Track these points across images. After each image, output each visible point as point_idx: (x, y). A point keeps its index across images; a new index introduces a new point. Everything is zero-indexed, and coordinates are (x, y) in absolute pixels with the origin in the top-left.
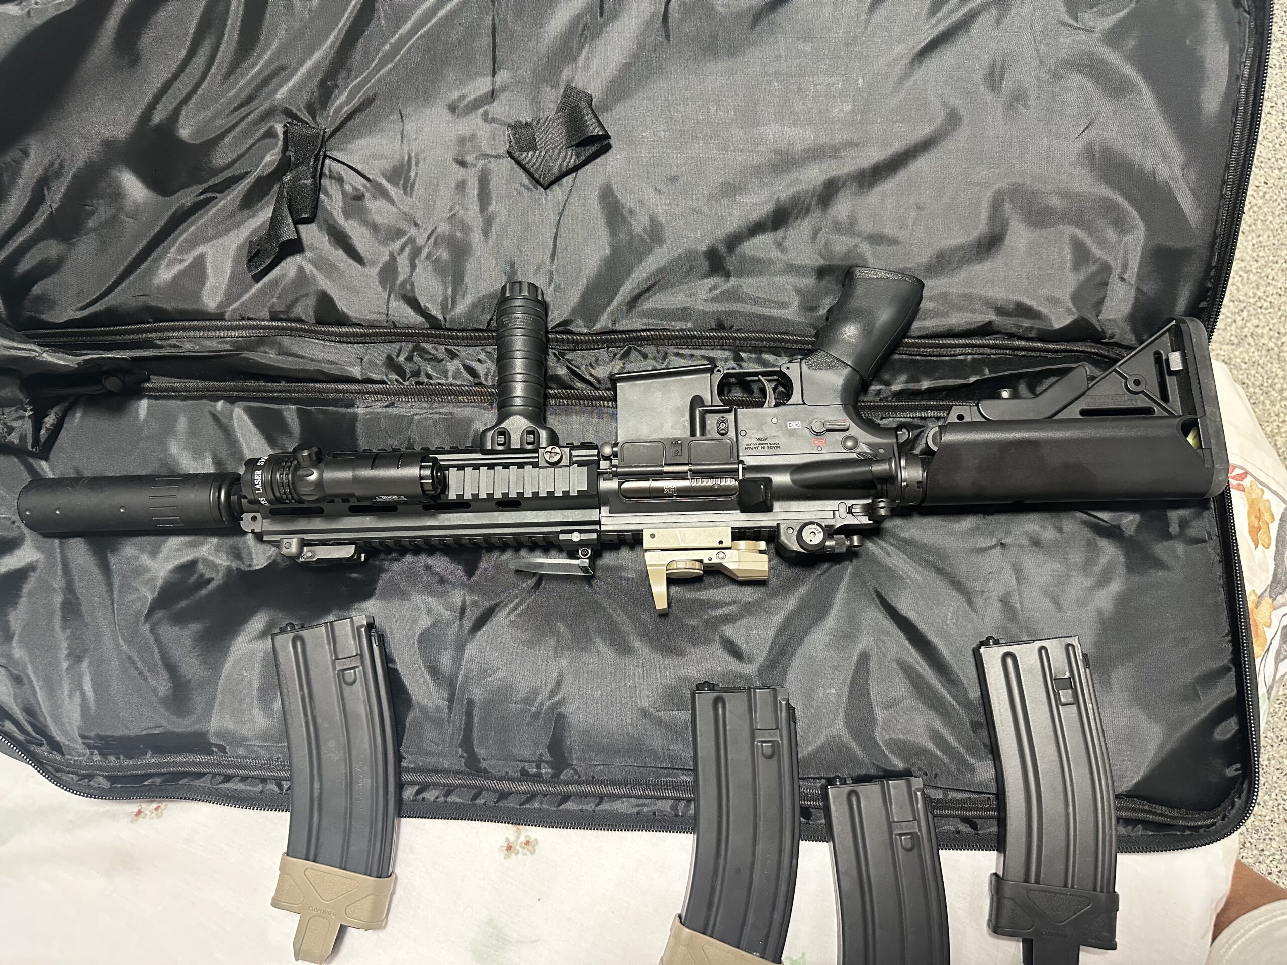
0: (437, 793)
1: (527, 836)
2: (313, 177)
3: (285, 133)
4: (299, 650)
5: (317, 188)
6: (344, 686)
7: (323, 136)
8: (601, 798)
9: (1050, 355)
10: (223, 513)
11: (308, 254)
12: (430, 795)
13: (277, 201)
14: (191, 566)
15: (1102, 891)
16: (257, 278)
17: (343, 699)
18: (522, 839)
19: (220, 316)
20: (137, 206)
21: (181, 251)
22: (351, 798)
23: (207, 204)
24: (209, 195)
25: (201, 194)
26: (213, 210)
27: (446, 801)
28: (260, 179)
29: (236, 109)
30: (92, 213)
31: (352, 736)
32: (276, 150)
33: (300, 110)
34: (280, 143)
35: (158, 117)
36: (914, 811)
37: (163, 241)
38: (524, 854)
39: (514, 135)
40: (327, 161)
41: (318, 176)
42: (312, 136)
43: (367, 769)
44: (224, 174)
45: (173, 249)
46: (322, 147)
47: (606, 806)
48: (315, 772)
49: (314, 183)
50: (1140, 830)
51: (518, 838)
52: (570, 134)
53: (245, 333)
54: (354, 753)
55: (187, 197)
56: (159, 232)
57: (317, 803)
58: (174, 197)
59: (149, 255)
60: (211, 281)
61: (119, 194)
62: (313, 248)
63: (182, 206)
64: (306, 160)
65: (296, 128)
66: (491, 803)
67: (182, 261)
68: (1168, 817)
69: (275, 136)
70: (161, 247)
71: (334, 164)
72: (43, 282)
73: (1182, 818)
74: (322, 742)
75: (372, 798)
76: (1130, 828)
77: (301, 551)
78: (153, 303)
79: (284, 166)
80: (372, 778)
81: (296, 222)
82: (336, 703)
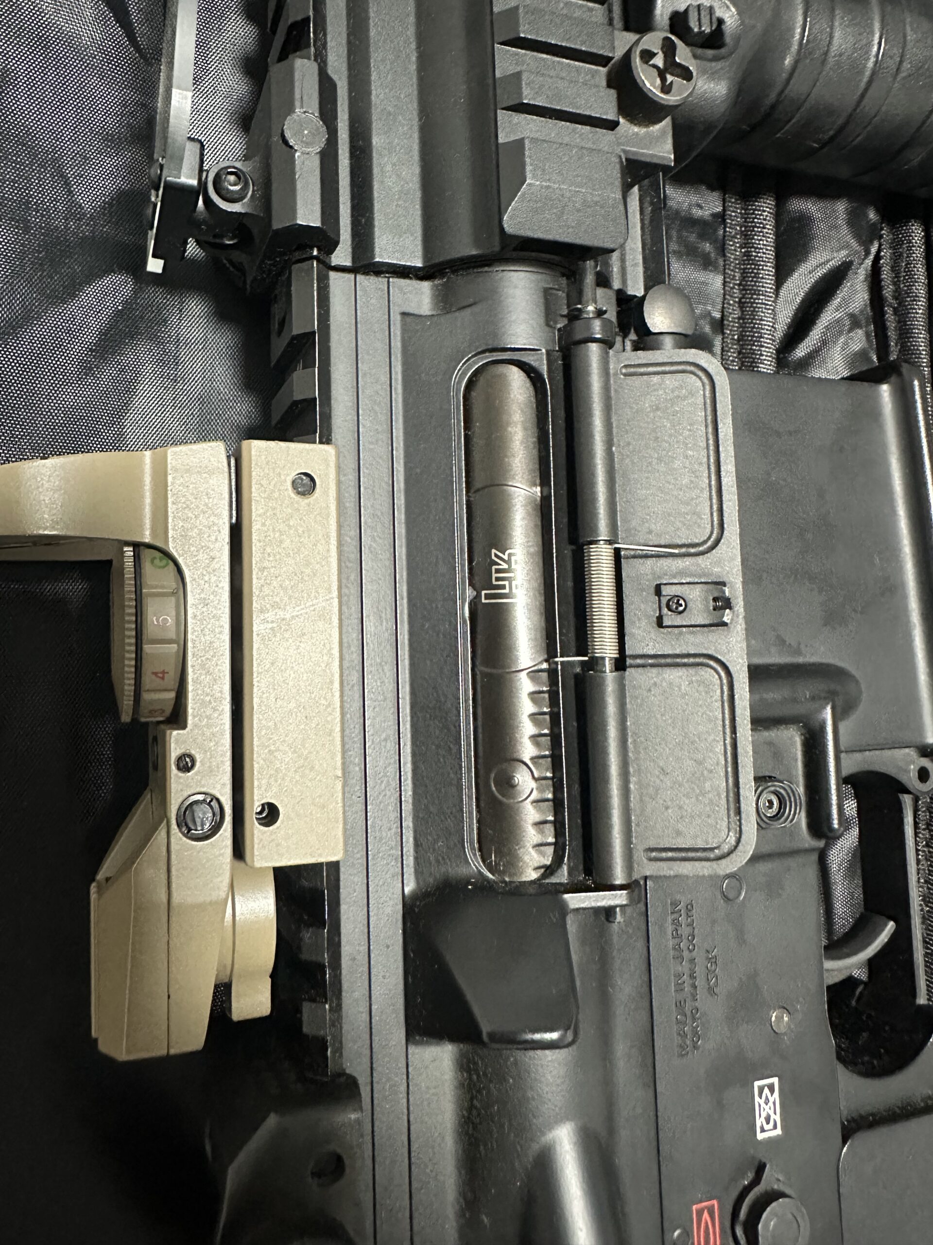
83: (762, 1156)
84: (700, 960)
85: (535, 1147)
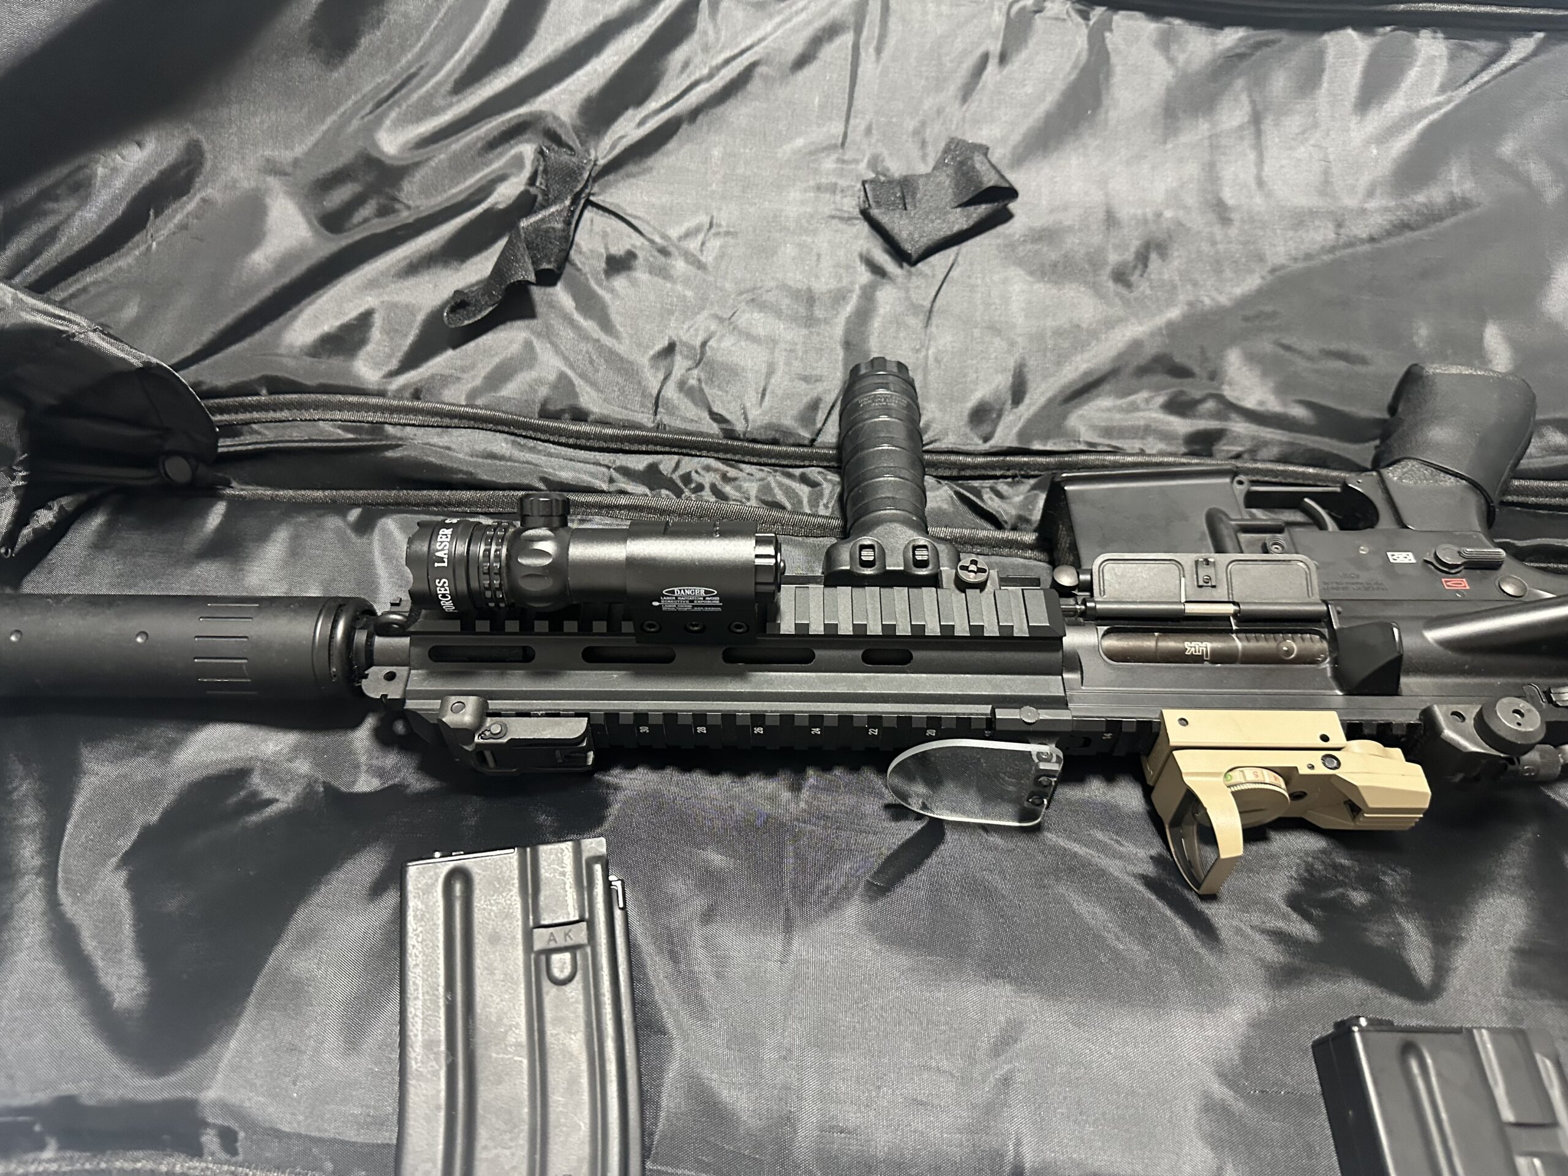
2: (566, 223)
3: (537, 161)
6: (546, 984)
7: (592, 170)
10: (335, 659)
11: (540, 321)
14: (238, 776)
17: (540, 1013)
28: (486, 216)
32: (518, 183)
33: (565, 130)
34: (525, 175)
39: (872, 191)
40: (590, 209)
41: (573, 223)
42: (576, 167)
46: (585, 188)
49: (567, 230)
52: (958, 188)
65: (555, 155)
71: (600, 214)
77: (480, 723)
79: (524, 205)
83: (1421, 561)
84: (1346, 580)
85: (1435, 645)
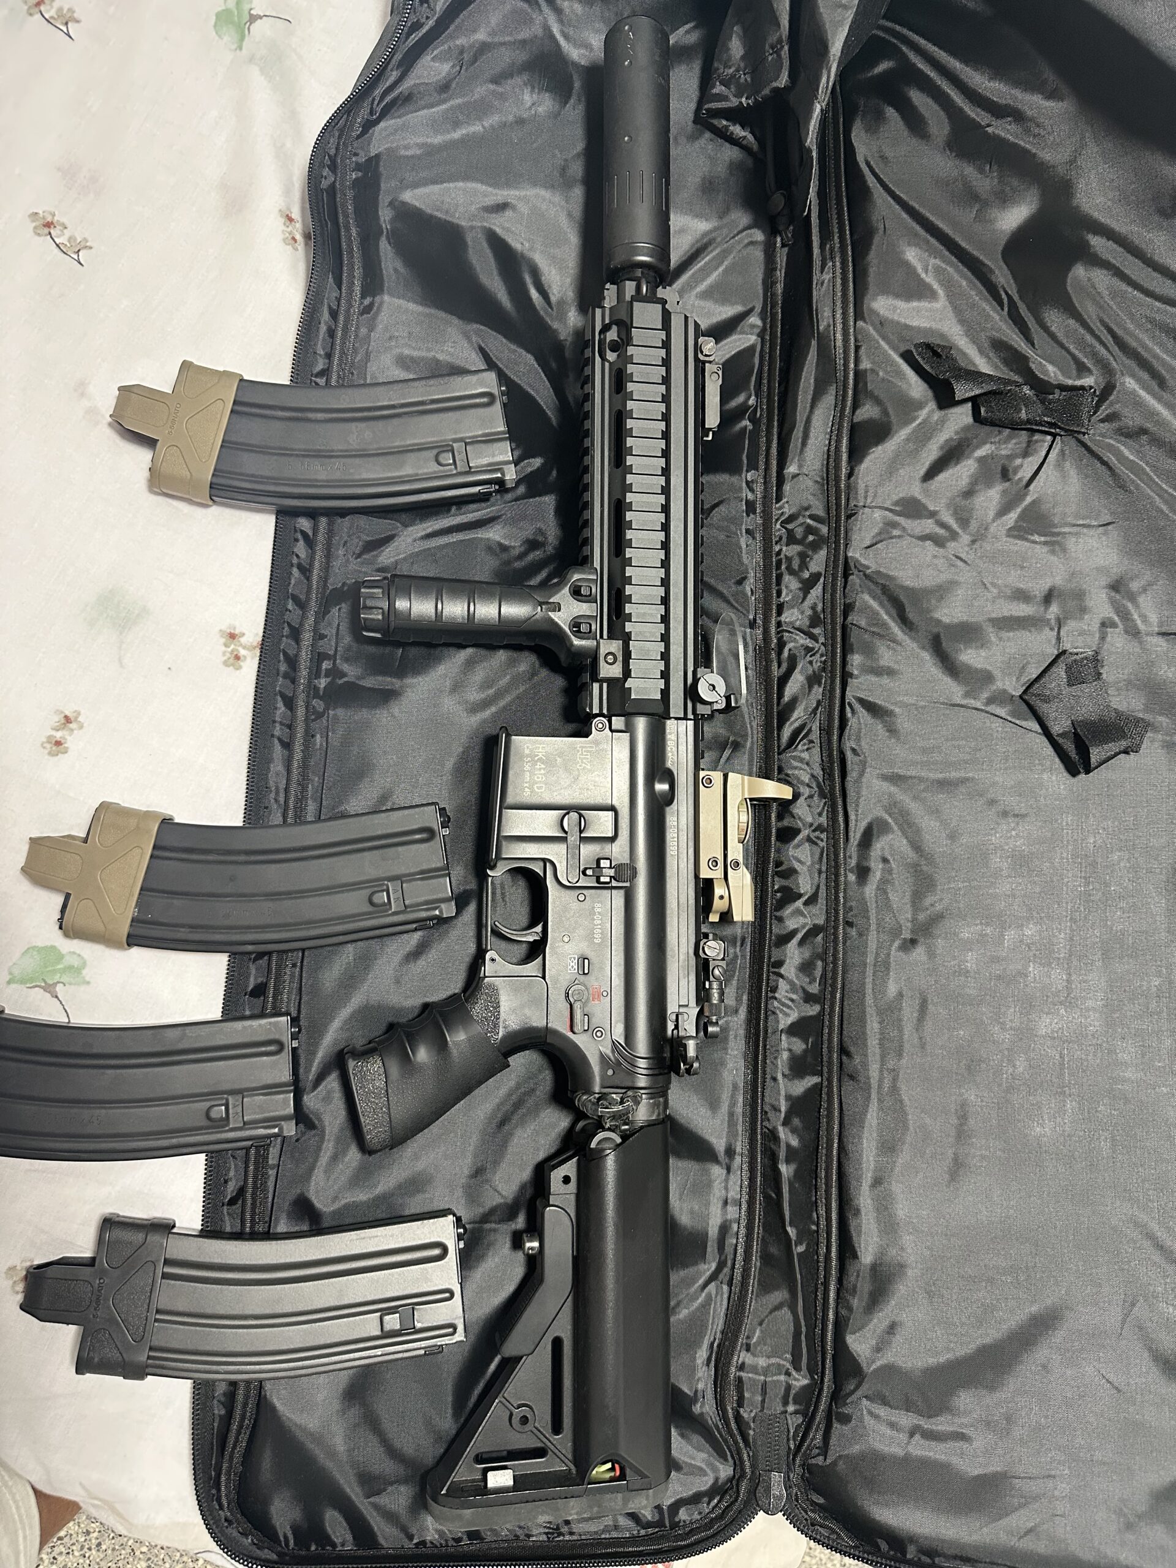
0: (303, 555)
1: (245, 657)
2: (1028, 421)
3: (1082, 388)
4: (478, 401)
5: (1015, 426)
6: (435, 452)
7: (1079, 432)
8: (287, 745)
9: (818, 1331)
11: (937, 415)
12: (301, 548)
13: (1000, 378)
15: (149, 1357)
16: (907, 356)
17: (419, 450)
18: (242, 652)
19: (859, 315)
20: (991, 222)
21: (938, 271)
22: (303, 456)
23: (995, 300)
24: (1006, 301)
25: (1007, 293)
26: (988, 307)
27: (292, 565)
28: (1025, 359)
29: (1110, 331)
30: (981, 171)
31: (376, 459)
32: (1061, 378)
33: (1111, 404)
34: (1070, 382)
35: (1097, 243)
36: (254, 1124)
37: (949, 250)
38: (224, 653)
39: (1086, 658)
40: (1049, 438)
41: (1031, 428)
42: (1079, 418)
43: (337, 475)
44: (1031, 318)
45: (938, 262)
46: (1066, 431)
47: (278, 750)
48: (335, 415)
49: (1022, 422)
50: (219, 1411)
51: (244, 648)
52: (1088, 724)
53: (839, 343)
54: (357, 461)
55: (1003, 277)
56: (960, 246)
57: (300, 415)
58: (1002, 263)
59: (932, 235)
60: (901, 304)
61: (1005, 202)
62: (943, 421)
63: (992, 271)
64: (1049, 411)
65: (1089, 400)
66: (287, 617)
67: (926, 272)
68: (234, 1447)
69: (1079, 377)
70: (942, 248)
71: (1046, 445)
72: (899, 119)
73: (230, 1467)
74: (372, 423)
75: (304, 480)
76: (223, 1399)
78: (876, 240)
79: (1042, 388)
80: (328, 481)
81: (974, 400)
82: (416, 441)
